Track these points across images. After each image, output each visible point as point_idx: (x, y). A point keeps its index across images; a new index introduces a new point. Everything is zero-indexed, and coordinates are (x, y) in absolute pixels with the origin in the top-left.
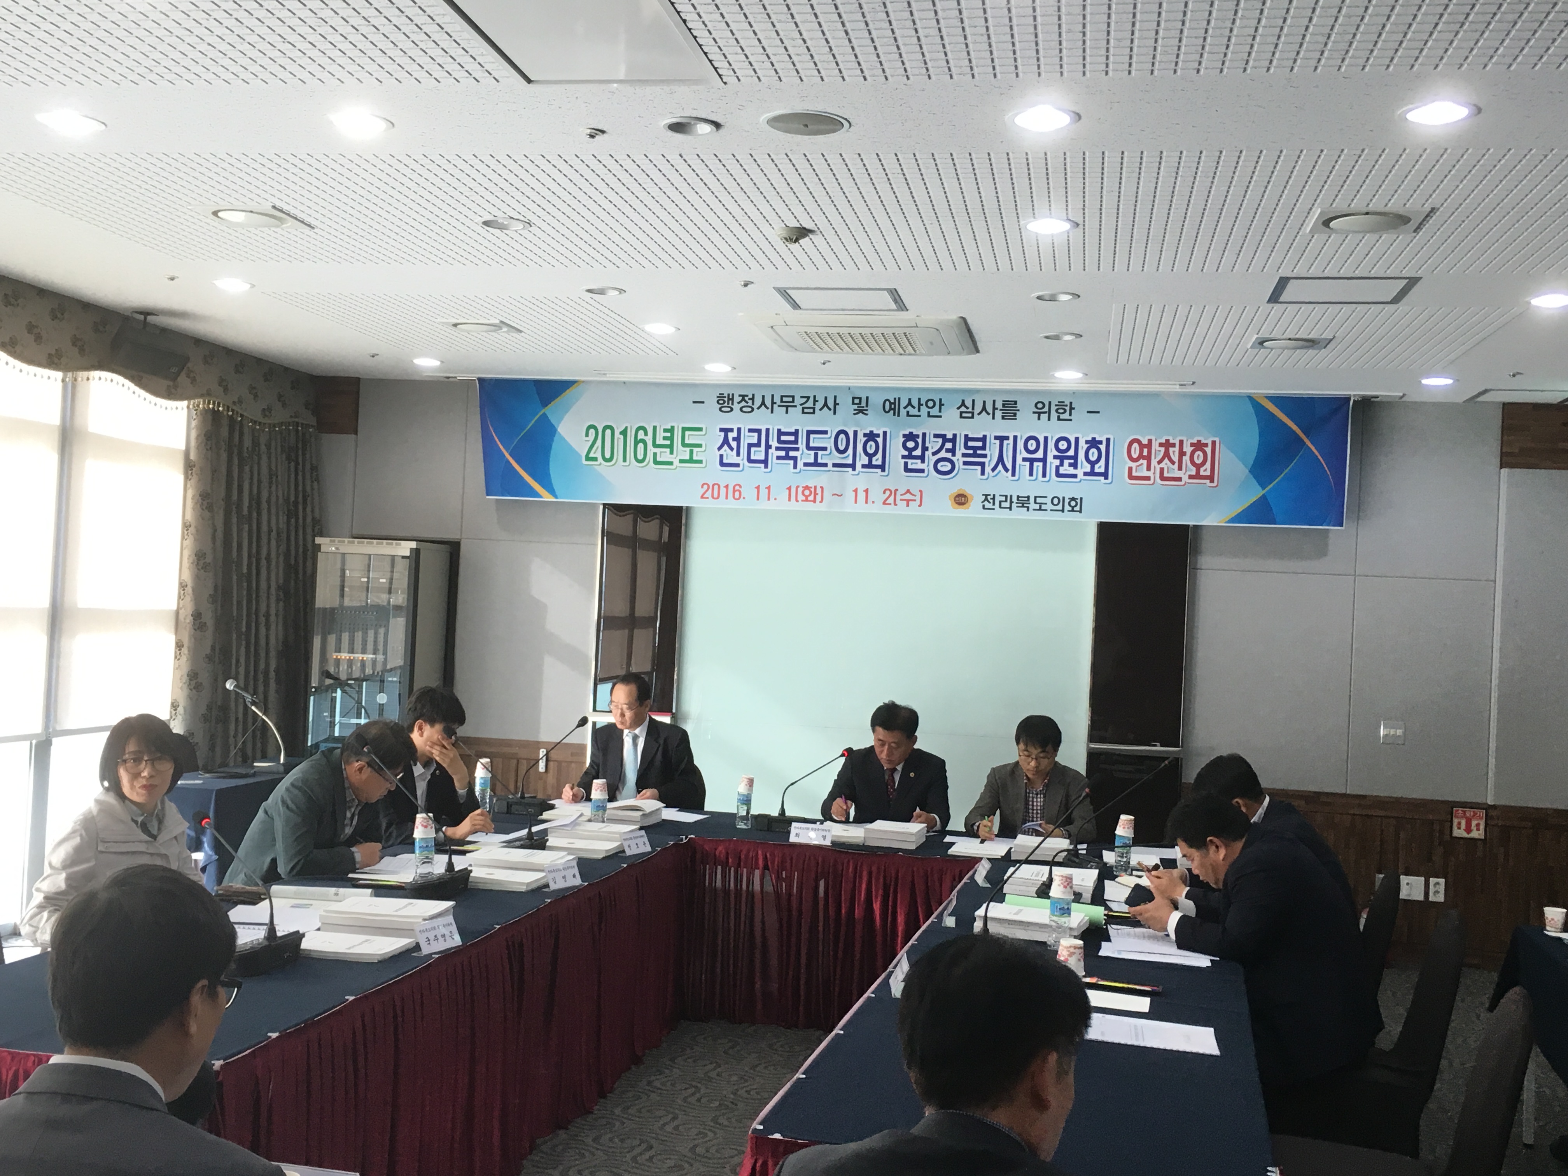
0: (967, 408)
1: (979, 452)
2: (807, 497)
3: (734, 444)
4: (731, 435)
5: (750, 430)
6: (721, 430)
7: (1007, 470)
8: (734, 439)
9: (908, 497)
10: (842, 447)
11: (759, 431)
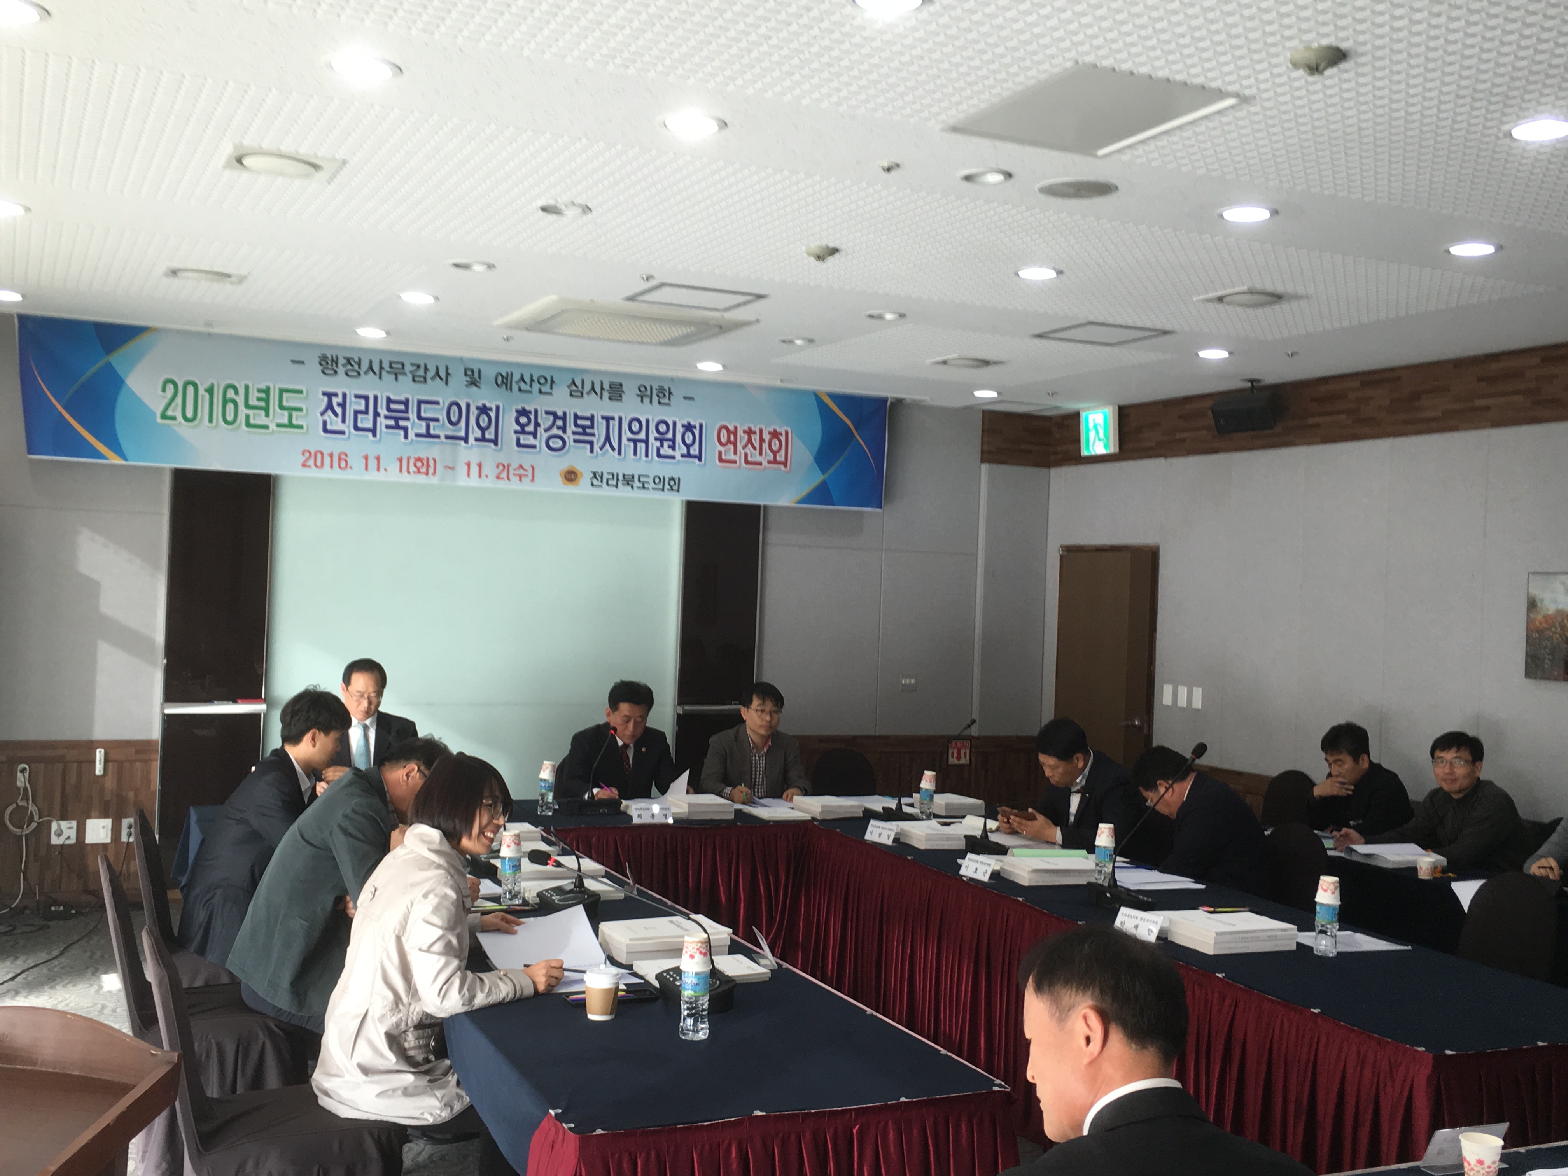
0: (577, 386)
1: (588, 430)
2: (418, 469)
3: (339, 410)
4: (335, 401)
5: (357, 396)
6: (324, 394)
7: (613, 449)
8: (339, 405)
9: (521, 472)
10: (454, 419)
11: (366, 398)
